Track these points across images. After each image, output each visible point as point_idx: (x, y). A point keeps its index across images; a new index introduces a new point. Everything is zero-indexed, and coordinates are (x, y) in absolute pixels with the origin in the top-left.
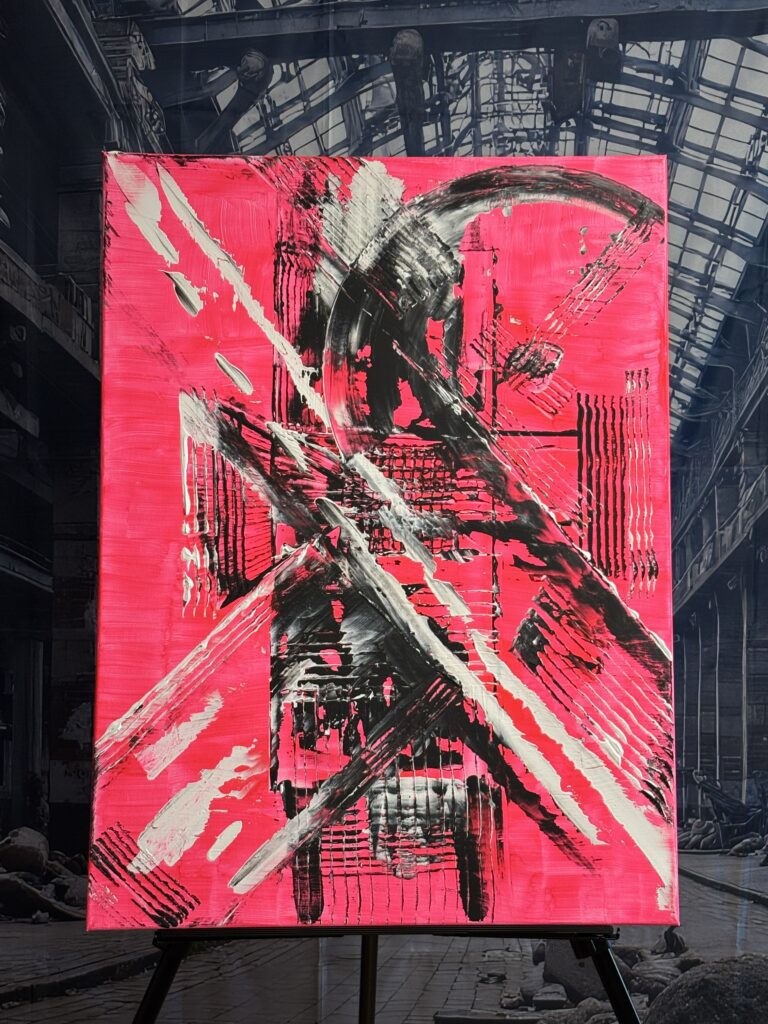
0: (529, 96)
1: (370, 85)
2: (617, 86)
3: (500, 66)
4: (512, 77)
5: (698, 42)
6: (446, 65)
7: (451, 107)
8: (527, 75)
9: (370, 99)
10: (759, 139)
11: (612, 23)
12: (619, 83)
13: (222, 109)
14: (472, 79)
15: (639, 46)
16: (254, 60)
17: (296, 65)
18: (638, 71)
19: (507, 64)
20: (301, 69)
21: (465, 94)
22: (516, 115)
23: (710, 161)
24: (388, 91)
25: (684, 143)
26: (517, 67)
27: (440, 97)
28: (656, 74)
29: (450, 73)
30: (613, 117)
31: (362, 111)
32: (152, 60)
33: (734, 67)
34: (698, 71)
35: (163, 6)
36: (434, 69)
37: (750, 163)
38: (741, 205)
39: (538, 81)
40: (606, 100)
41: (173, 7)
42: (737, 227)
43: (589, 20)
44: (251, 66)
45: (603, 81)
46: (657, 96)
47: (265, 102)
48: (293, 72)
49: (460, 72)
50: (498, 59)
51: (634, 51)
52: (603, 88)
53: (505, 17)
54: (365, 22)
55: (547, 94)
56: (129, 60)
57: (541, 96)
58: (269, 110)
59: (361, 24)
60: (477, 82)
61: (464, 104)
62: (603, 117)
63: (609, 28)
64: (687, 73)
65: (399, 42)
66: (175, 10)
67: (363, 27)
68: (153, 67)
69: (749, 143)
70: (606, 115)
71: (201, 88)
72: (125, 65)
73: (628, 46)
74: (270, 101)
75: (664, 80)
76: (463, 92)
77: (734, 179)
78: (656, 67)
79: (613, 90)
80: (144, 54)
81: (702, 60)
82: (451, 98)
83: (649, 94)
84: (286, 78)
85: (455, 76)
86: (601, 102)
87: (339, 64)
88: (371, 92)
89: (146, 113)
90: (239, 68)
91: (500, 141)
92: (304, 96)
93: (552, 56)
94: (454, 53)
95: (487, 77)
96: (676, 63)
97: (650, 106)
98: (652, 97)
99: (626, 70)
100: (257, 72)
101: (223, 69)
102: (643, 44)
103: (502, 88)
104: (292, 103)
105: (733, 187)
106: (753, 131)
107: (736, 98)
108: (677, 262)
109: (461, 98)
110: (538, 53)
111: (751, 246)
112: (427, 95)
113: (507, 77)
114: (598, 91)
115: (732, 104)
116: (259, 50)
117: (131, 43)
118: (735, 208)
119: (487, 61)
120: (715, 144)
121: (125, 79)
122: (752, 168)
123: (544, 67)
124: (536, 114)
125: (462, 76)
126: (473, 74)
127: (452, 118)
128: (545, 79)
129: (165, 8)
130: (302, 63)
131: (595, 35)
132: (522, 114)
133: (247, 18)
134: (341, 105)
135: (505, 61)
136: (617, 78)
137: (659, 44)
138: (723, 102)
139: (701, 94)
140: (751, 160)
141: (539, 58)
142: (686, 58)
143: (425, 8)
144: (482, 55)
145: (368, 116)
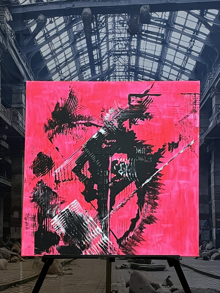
0: (123, 28)
1: (76, 24)
2: (149, 25)
3: (114, 19)
4: (118, 22)
5: (174, 12)
6: (98, 18)
7: (100, 31)
8: (122, 22)
9: (76, 28)
10: (192, 41)
11: (148, 6)
12: (150, 24)
13: (32, 32)
14: (106, 23)
15: (155, 13)
16: (41, 17)
17: (54, 19)
18: (155, 21)
19: (116, 18)
20: (55, 20)
21: (104, 27)
22: (119, 33)
23: (178, 48)
24: (81, 26)
25: (170, 42)
26: (119, 19)
27: (96, 28)
28: (161, 22)
29: (99, 21)
30: (148, 34)
31: (73, 32)
32: (12, 18)
33: (185, 19)
34: (174, 20)
35: (15, 1)
36: (95, 20)
37: (189, 49)
38: (187, 61)
39: (125, 23)
40: (146, 29)
41: (18, 2)
42: (185, 68)
43: (141, 5)
44: (40, 19)
45: (145, 24)
46: (161, 28)
47: (45, 29)
48: (53, 21)
49: (102, 21)
50: (114, 17)
51: (154, 15)
52: (145, 26)
53: (116, 4)
54: (74, 6)
55: (128, 27)
56: (5, 18)
57: (126, 28)
58: (46, 32)
59: (73, 6)
60: (107, 24)
61: (104, 30)
62: (145, 34)
63: (147, 8)
64: (170, 21)
65: (84, 11)
66: (18, 3)
67: (74, 7)
68: (12, 20)
69: (189, 43)
70: (146, 34)
71: (25, 26)
72: (4, 19)
73: (152, 13)
74: (46, 29)
75: (163, 23)
76: (103, 26)
77: (185, 53)
78: (161, 20)
79: (148, 26)
80: (9, 16)
81: (175, 17)
82: (99, 28)
83: (159, 27)
84: (51, 22)
85: (101, 22)
86: (144, 30)
87: (67, 18)
88: (76, 26)
89: (10, 33)
90: (37, 20)
91: (114, 41)
92: (56, 28)
93: (130, 16)
94: (101, 15)
95: (110, 22)
96: (167, 18)
97: (159, 31)
98: (160, 29)
99: (152, 20)
100: (43, 20)
101: (32, 20)
102: (156, 13)
103: (115, 25)
104: (53, 30)
105: (184, 56)
106: (190, 39)
107: (185, 29)
108: (168, 77)
109: (103, 28)
110: (126, 15)
111: (190, 73)
112: (93, 27)
113: (116, 22)
114: (143, 27)
115: (184, 31)
116: (42, 14)
117: (5, 13)
118: (185, 62)
119: (111, 17)
120: (179, 43)
121: (4, 23)
122: (190, 50)
123: (127, 19)
124: (125, 33)
125: (103, 22)
126: (106, 21)
127: (100, 34)
128: (128, 23)
129: (15, 3)
130: (56, 18)
131: (143, 10)
132: (121, 33)
133: (39, 5)
134: (67, 30)
135: (115, 17)
136: (149, 23)
137: (162, 13)
138: (181, 30)
139: (175, 27)
140: (190, 48)
141: (126, 17)
142: (170, 17)
143: (92, 1)
144: (109, 15)
145: (75, 33)
